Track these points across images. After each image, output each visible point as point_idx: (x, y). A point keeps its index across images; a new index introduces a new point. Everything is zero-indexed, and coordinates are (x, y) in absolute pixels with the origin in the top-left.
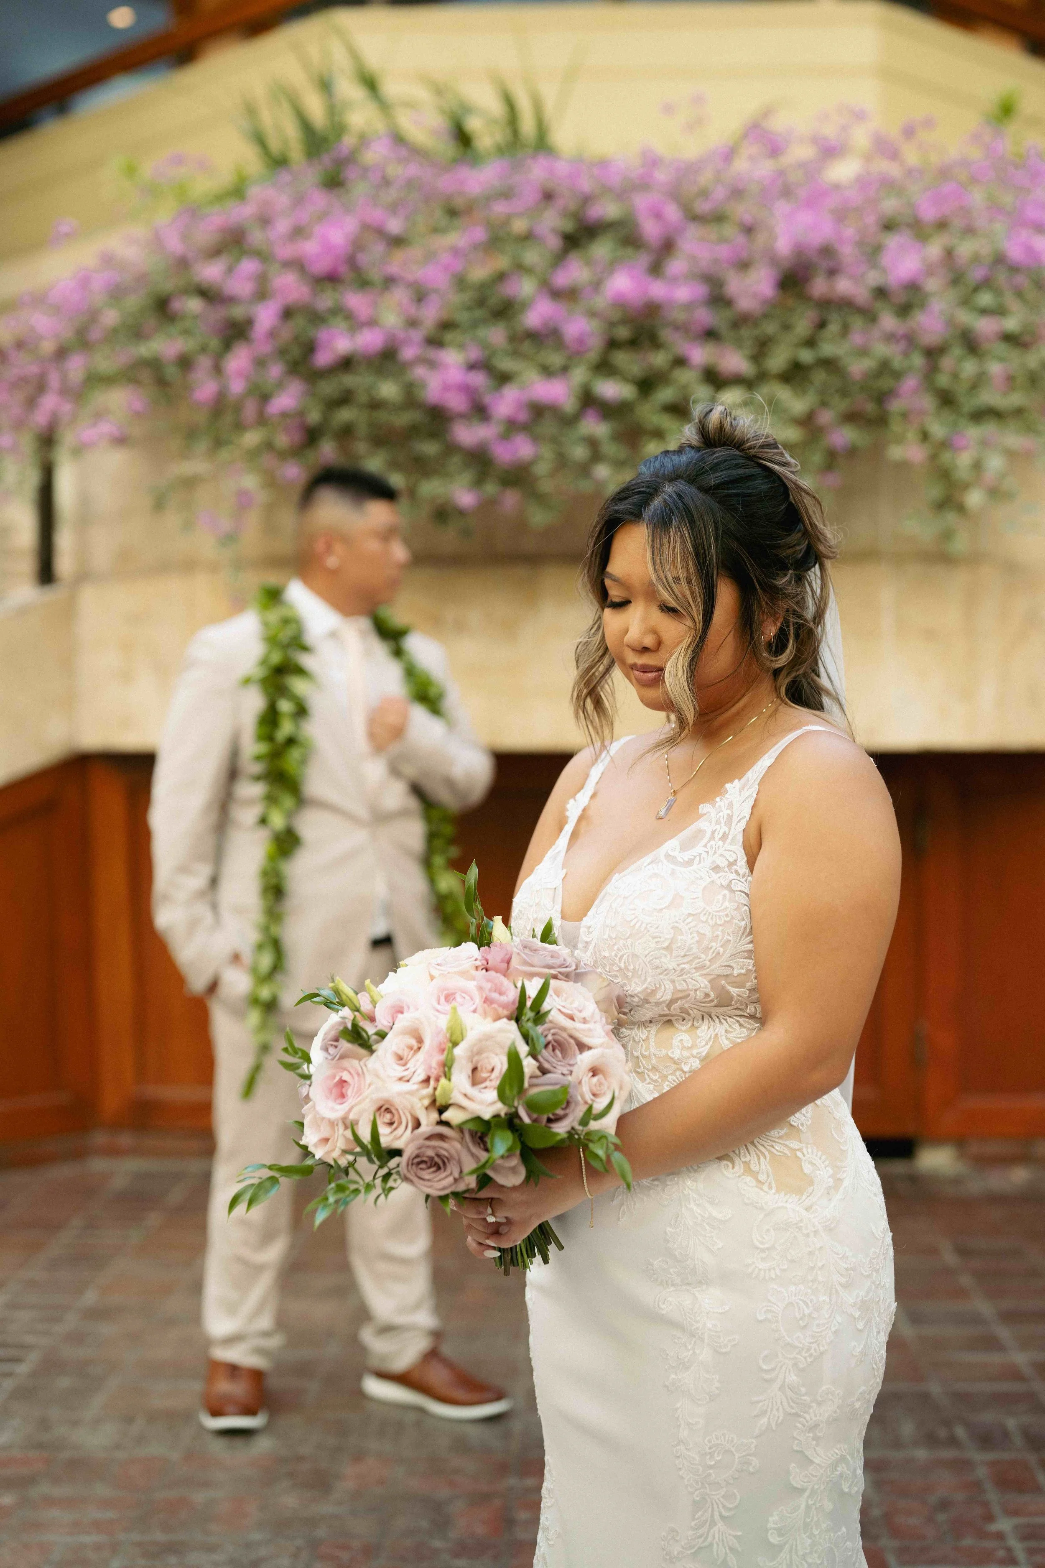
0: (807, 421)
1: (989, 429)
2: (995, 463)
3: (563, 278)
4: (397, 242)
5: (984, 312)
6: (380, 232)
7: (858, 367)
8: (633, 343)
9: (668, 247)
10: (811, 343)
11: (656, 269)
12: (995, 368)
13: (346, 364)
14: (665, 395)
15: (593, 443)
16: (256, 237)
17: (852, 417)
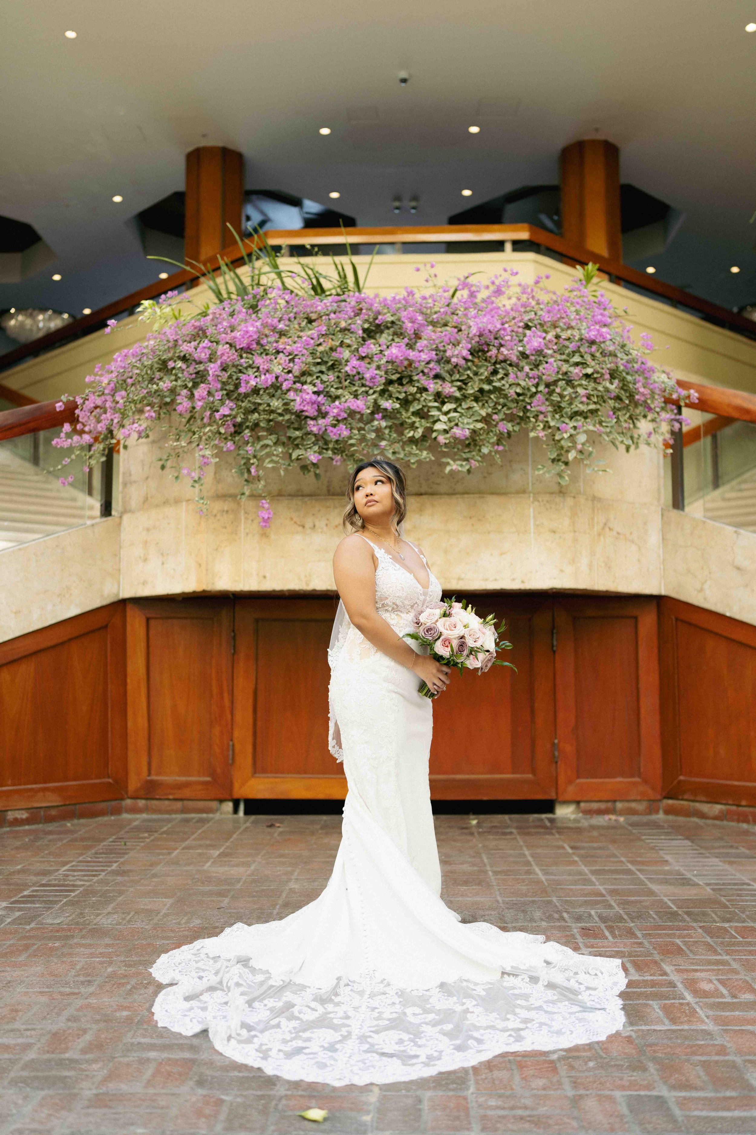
0: (486, 420)
1: (579, 422)
2: (582, 438)
3: (363, 351)
4: (282, 334)
5: (577, 364)
6: (274, 329)
7: (511, 392)
8: (400, 381)
9: (418, 336)
10: (489, 382)
11: (410, 346)
12: (581, 391)
13: (256, 391)
14: (415, 407)
15: (378, 431)
16: (211, 331)
17: (510, 418)
